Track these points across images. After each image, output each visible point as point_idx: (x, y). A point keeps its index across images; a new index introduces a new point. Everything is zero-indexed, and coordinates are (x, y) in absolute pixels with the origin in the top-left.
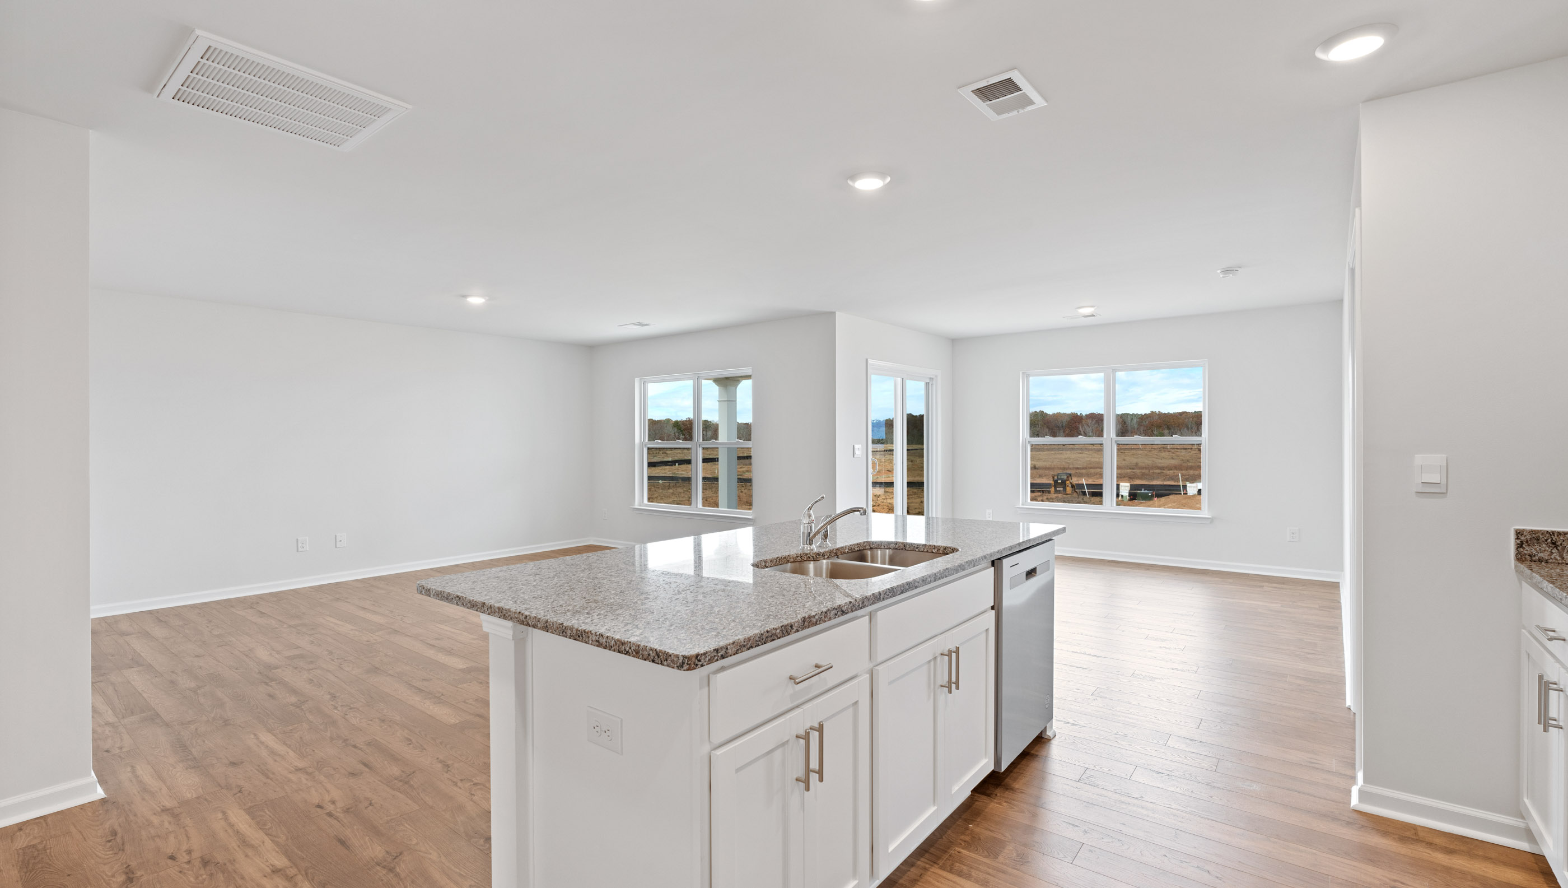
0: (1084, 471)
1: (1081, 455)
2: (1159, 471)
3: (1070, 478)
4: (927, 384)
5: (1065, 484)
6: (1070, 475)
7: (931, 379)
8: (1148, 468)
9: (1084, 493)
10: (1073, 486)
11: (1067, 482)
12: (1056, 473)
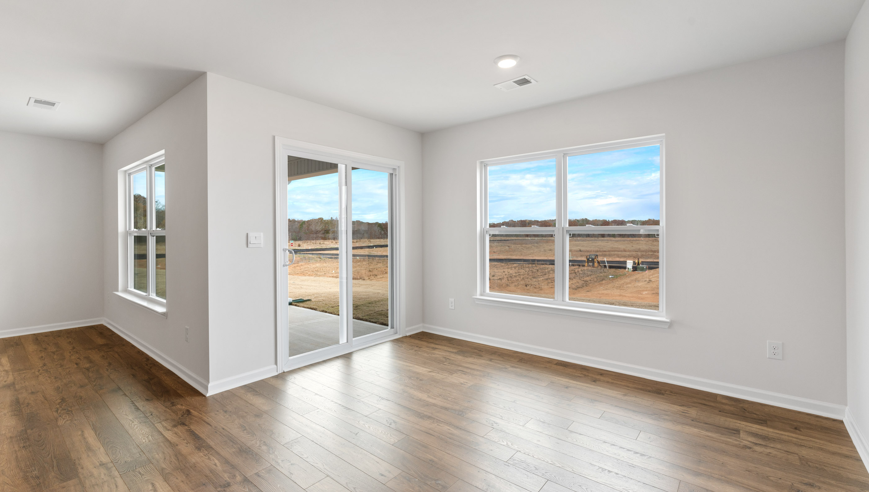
0: (607, 253)
1: (607, 244)
2: (652, 253)
3: (597, 257)
4: (391, 175)
5: (594, 261)
6: (597, 255)
7: (394, 169)
8: (646, 251)
9: (605, 266)
10: (598, 262)
11: (595, 260)
12: (589, 254)
